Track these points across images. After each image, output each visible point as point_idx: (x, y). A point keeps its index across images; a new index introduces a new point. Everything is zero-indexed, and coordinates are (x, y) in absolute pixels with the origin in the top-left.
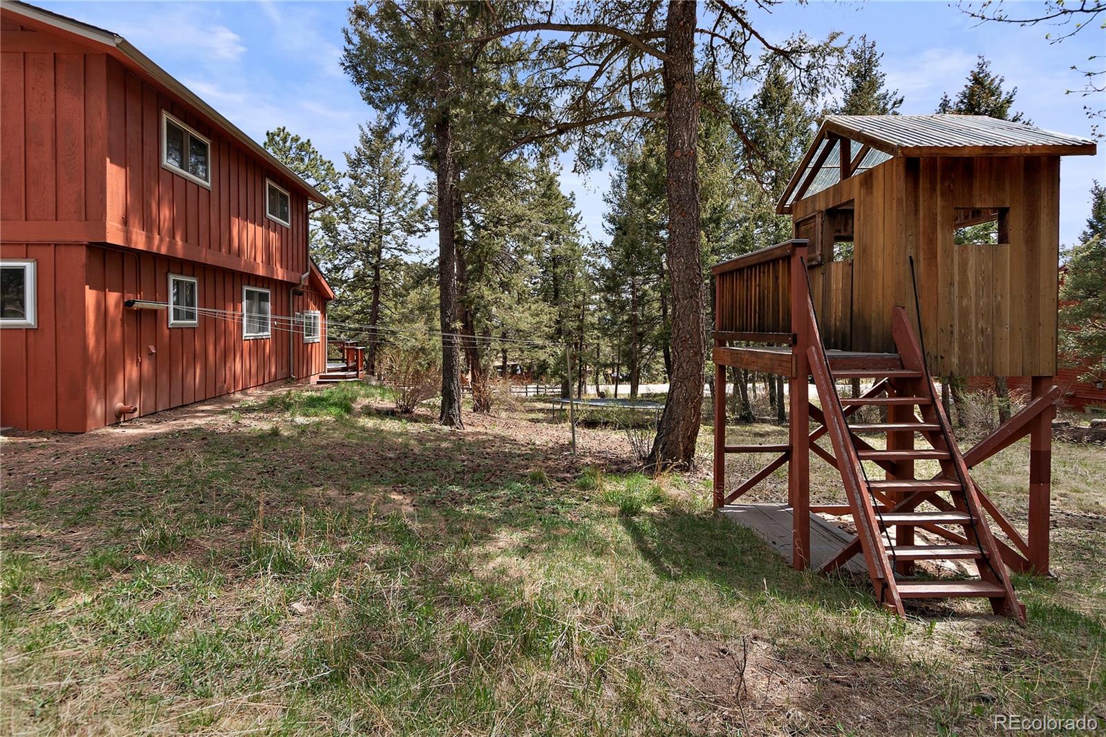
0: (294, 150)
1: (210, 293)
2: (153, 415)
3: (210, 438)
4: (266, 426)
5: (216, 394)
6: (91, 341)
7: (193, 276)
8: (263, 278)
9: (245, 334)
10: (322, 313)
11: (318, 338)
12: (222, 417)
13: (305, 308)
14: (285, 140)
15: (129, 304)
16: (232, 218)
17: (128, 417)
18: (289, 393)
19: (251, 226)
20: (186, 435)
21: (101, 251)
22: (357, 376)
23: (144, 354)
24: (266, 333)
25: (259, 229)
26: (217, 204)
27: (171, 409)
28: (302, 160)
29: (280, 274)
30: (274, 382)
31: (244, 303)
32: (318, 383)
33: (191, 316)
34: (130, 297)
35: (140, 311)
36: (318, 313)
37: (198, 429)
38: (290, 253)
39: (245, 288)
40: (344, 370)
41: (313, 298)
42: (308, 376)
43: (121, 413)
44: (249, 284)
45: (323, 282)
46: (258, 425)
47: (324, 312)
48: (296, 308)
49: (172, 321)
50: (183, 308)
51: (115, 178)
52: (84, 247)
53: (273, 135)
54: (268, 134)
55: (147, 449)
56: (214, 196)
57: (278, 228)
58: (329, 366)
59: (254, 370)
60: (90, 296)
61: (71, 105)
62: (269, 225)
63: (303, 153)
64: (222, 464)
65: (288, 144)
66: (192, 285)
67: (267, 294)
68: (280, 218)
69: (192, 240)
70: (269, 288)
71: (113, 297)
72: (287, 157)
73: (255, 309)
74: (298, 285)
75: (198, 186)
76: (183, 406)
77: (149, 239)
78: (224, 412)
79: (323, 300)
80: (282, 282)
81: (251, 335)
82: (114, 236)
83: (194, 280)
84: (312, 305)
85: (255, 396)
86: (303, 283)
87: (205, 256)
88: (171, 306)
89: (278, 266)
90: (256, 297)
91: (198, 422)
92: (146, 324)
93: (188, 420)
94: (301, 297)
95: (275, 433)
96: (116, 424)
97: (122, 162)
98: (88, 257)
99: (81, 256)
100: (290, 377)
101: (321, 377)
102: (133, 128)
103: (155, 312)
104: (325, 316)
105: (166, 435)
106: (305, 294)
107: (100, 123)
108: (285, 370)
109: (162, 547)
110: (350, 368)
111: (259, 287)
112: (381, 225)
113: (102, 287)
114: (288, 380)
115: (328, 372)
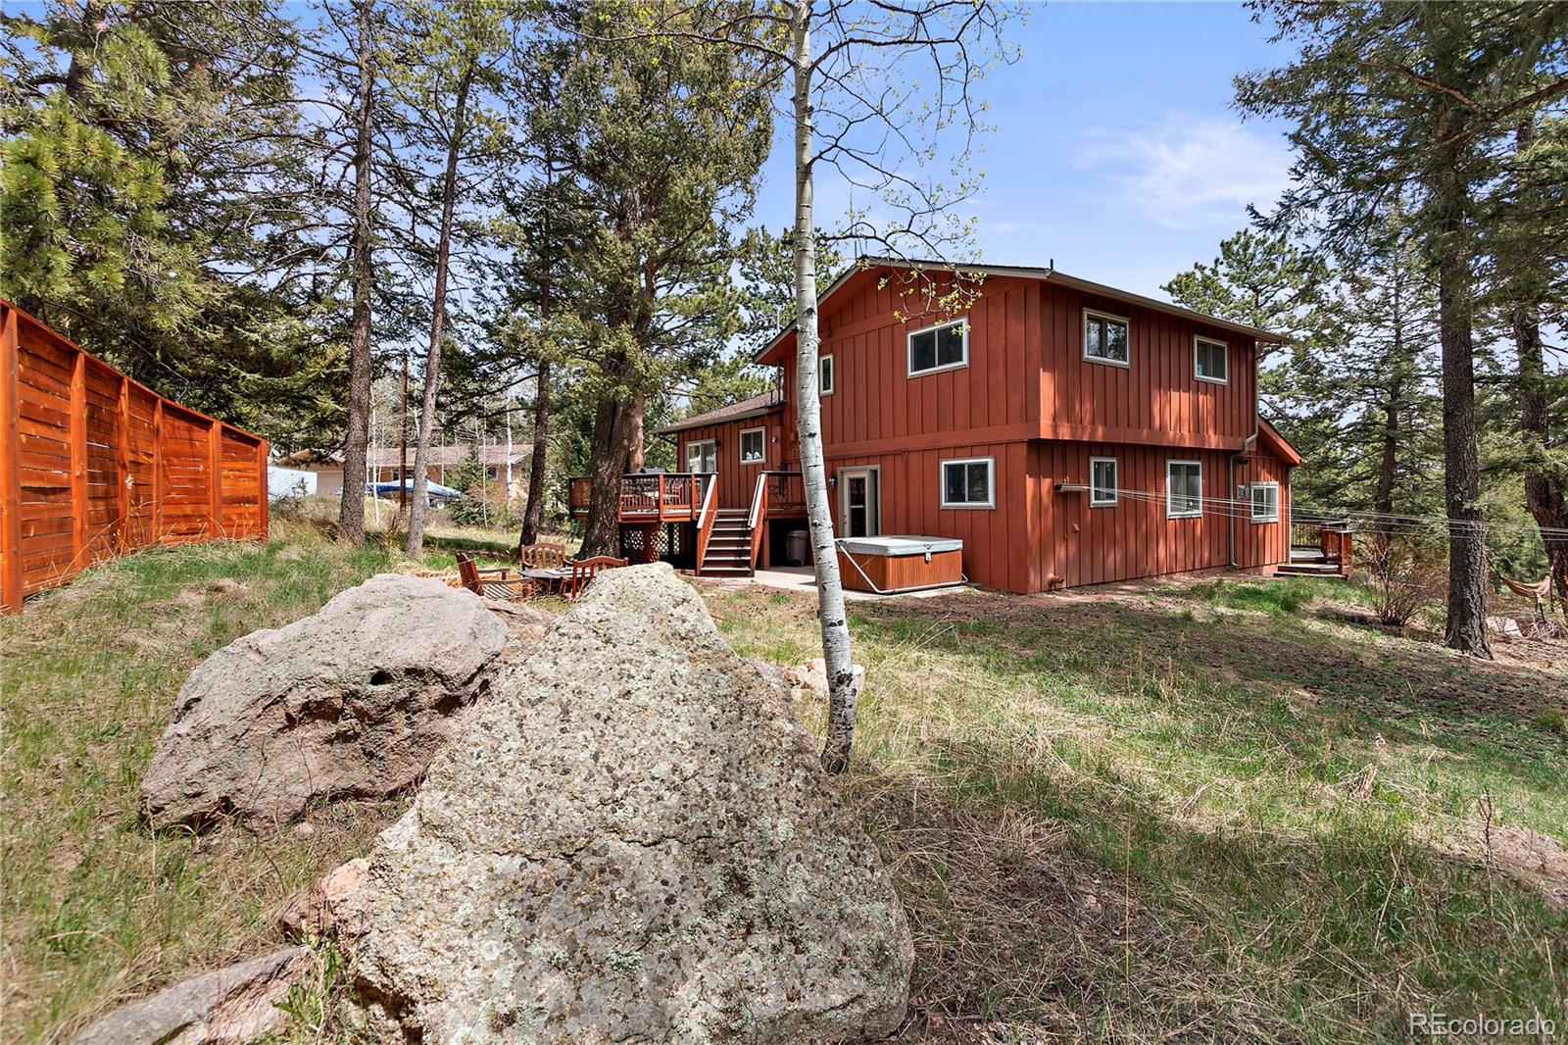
0: (1259, 257)
1: (1130, 472)
2: (1080, 588)
3: (1123, 613)
4: (1179, 610)
5: (1136, 574)
6: (1029, 529)
7: (1113, 456)
8: (1191, 450)
9: (1169, 513)
10: (1281, 484)
11: (1274, 517)
12: (1139, 597)
13: (1254, 477)
14: (1246, 247)
15: (1058, 487)
16: (1152, 391)
17: (1058, 586)
18: (1220, 582)
19: (1175, 395)
20: (1103, 607)
21: (1037, 446)
22: (1339, 571)
23: (1070, 533)
24: (1196, 512)
25: (1185, 396)
26: (1136, 383)
27: (1093, 584)
28: (1272, 267)
29: (1213, 441)
30: (1208, 568)
31: (1168, 480)
32: (1275, 575)
33: (1111, 496)
34: (1058, 482)
35: (1067, 494)
36: (1275, 485)
37: (1114, 604)
38: (1228, 415)
39: (1170, 462)
40: (1318, 561)
41: (1267, 465)
42: (1258, 566)
43: (1052, 582)
44: (1174, 458)
45: (1282, 444)
46: (1175, 609)
47: (1284, 483)
48: (1239, 480)
49: (1093, 501)
50: (1104, 490)
51: (1047, 384)
52: (1025, 445)
53: (1229, 244)
54: (1222, 245)
55: (1071, 612)
56: (1133, 374)
57: (1211, 389)
58: (1293, 554)
59: (1180, 554)
60: (1030, 482)
61: (1016, 329)
62: (1200, 387)
63: (1274, 257)
64: (1129, 632)
65: (1251, 251)
66: (1112, 464)
67: (1197, 467)
68: (1214, 376)
69: (1111, 421)
70: (1199, 459)
71: (1046, 483)
72: (1248, 269)
73: (1182, 486)
74: (1240, 452)
75: (1116, 368)
76: (1104, 583)
77: (1073, 430)
78: (1142, 593)
79: (1282, 467)
80: (1217, 451)
81: (1177, 514)
82: (1046, 433)
83: (1114, 460)
84: (1264, 474)
85: (1182, 581)
86: (1247, 449)
87: (1125, 436)
88: (1093, 489)
89: (1211, 432)
90: (1184, 471)
91: (1115, 598)
92: (1072, 505)
93: (1107, 596)
94: (1246, 466)
95: (1187, 617)
96: (1049, 591)
97: (1052, 368)
98: (1029, 452)
99: (1023, 450)
100: (1230, 564)
101: (1280, 569)
102: (1060, 334)
103: (1078, 494)
104: (1287, 488)
105: (1086, 604)
106: (1253, 461)
107: (1036, 340)
108: (1223, 556)
109: (1074, 665)
110: (1330, 559)
111: (1188, 459)
112: (1399, 342)
113: (1038, 476)
114: (1228, 568)
115: (1293, 562)
